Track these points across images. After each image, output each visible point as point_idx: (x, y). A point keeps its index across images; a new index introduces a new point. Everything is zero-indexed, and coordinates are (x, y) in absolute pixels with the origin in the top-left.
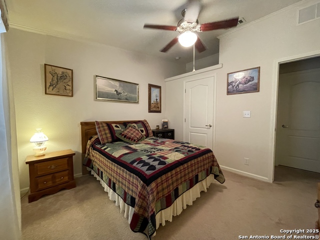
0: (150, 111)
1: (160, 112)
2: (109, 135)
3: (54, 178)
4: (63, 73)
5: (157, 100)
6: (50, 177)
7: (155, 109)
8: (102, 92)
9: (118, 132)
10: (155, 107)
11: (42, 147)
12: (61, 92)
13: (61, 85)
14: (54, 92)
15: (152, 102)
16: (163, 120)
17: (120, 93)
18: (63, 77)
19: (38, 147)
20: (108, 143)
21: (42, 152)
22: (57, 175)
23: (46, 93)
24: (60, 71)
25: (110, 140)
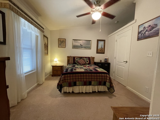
0: (97, 53)
1: (104, 53)
2: (73, 61)
3: (57, 72)
4: (63, 40)
5: (102, 47)
6: (56, 71)
7: (100, 52)
8: (75, 45)
9: (77, 60)
10: (100, 51)
11: (57, 62)
12: (62, 47)
13: (62, 44)
14: (60, 47)
15: (99, 48)
16: (105, 58)
17: (82, 45)
18: (63, 42)
19: (55, 62)
20: (72, 64)
21: (56, 64)
22: (58, 71)
23: (59, 47)
24: (62, 40)
25: (73, 63)
